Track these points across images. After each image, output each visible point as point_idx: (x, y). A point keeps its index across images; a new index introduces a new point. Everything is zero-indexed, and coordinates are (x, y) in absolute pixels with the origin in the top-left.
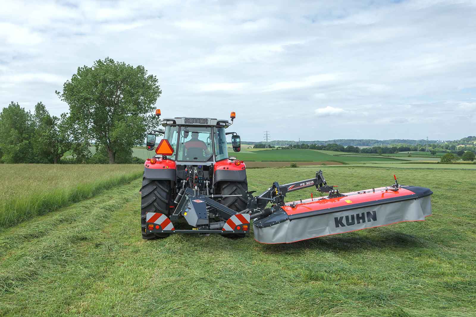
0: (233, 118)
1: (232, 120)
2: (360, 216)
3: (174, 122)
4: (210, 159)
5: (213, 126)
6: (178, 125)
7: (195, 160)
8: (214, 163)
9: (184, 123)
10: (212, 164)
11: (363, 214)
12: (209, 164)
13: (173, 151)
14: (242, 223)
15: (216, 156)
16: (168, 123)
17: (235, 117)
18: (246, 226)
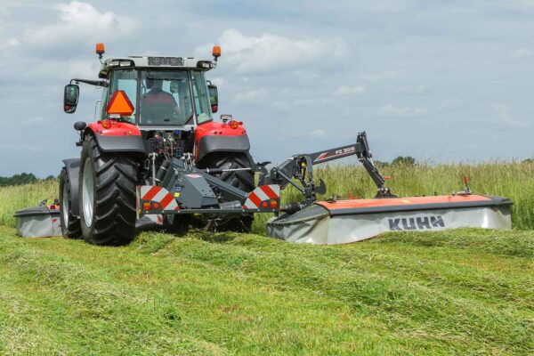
0: (217, 55)
1: (216, 60)
2: (423, 220)
3: (132, 63)
4: (189, 121)
5: (191, 69)
6: (137, 69)
7: (167, 123)
8: (195, 126)
9: (146, 65)
10: (192, 128)
11: (426, 219)
12: (187, 128)
13: (133, 109)
14: (268, 198)
15: (197, 116)
16: (122, 65)
17: (219, 55)
18: (274, 203)
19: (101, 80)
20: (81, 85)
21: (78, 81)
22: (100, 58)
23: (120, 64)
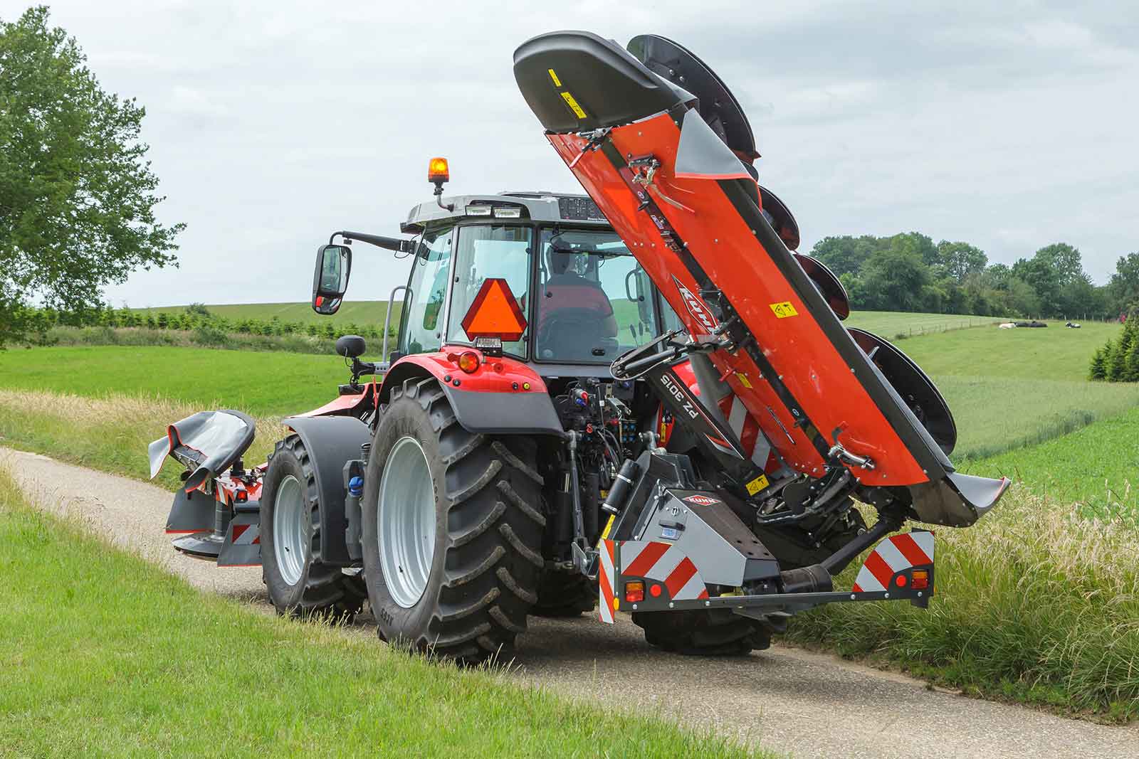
3: (525, 212)
9: (555, 217)
13: (524, 324)
14: (909, 564)
16: (498, 215)
18: (921, 575)
19: (408, 237)
20: (355, 246)
21: (349, 236)
22: (438, 192)
23: (492, 212)
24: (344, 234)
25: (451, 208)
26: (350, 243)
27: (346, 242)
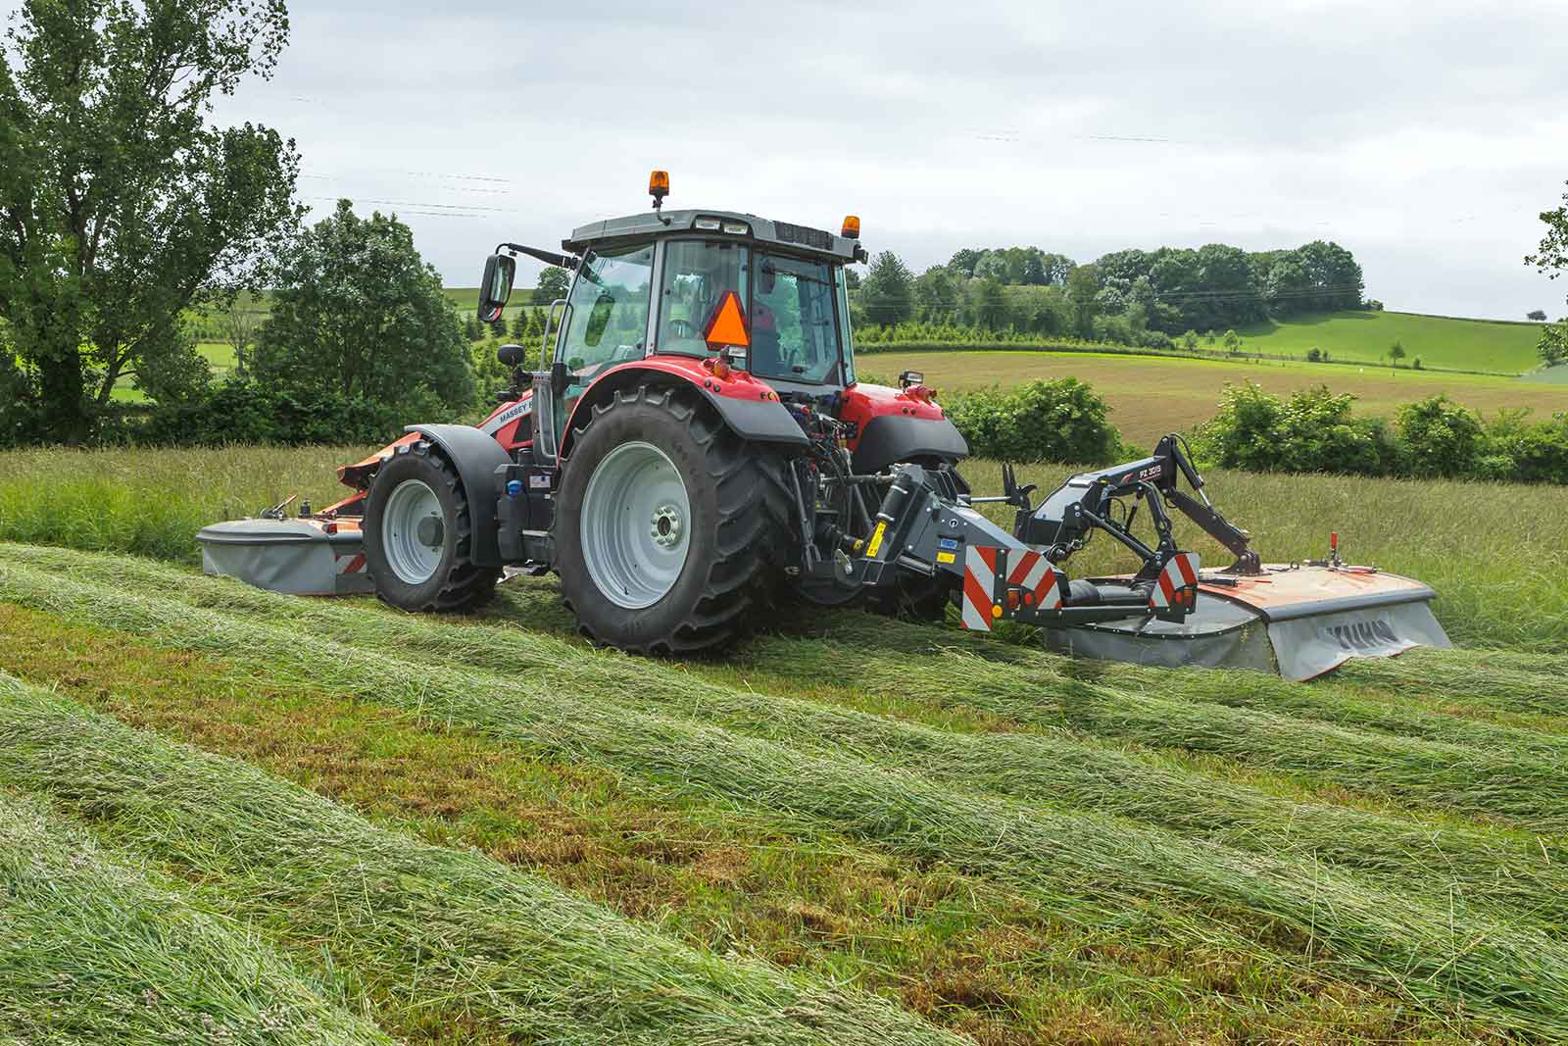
2: (1366, 630)
3: (749, 230)
5: (842, 261)
7: (798, 377)
8: (842, 390)
9: (775, 238)
10: (837, 393)
14: (1184, 584)
16: (726, 230)
21: (514, 247)
23: (722, 227)
24: (510, 246)
25: (667, 222)
26: (515, 255)
27: (511, 253)
